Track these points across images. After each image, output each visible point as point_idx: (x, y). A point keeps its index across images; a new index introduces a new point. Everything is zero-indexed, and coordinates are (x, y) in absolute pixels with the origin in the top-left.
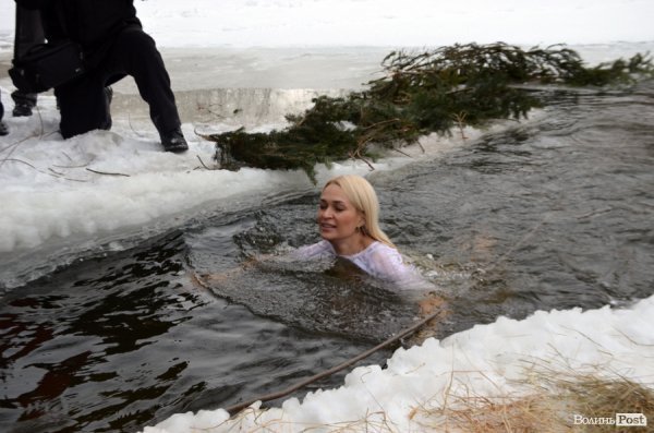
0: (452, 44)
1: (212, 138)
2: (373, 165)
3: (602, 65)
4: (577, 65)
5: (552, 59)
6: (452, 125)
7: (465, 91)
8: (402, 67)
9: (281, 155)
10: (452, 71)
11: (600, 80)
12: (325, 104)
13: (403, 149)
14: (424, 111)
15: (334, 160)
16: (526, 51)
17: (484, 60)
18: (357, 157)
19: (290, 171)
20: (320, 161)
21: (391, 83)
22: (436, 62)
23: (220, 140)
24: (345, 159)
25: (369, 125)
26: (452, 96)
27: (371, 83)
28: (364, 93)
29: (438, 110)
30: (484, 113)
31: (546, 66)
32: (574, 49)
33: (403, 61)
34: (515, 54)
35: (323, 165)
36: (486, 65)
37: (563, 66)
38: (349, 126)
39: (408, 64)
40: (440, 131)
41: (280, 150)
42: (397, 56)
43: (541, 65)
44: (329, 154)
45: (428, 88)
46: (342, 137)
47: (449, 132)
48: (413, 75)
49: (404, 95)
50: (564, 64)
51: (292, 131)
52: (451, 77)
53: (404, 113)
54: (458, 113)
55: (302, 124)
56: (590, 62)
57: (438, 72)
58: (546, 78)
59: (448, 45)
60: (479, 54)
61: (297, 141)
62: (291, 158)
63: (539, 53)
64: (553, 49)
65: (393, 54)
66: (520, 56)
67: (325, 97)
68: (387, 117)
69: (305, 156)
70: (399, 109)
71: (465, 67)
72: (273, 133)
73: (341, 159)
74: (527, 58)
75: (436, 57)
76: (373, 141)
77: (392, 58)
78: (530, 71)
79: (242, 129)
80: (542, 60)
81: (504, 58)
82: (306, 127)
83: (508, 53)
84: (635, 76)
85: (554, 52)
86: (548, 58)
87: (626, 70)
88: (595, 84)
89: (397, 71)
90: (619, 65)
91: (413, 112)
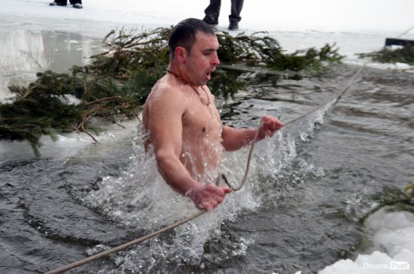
2: (96, 138)
3: (298, 52)
4: (277, 52)
5: (256, 45)
8: (122, 45)
9: (6, 126)
11: (296, 66)
12: (49, 78)
13: (124, 124)
15: (59, 132)
16: (234, 36)
18: (81, 130)
20: (45, 133)
21: (112, 60)
22: (154, 41)
24: (71, 132)
25: (92, 100)
27: (92, 57)
28: (86, 67)
31: (251, 51)
32: (274, 38)
33: (125, 41)
34: (224, 38)
35: (48, 137)
37: (265, 51)
38: (73, 100)
41: (5, 122)
42: (117, 35)
43: (247, 49)
44: (54, 126)
45: (147, 66)
46: (66, 111)
48: (132, 53)
49: (124, 72)
50: (266, 50)
55: (28, 97)
56: (288, 49)
57: (155, 51)
58: (251, 61)
59: (165, 27)
61: (23, 113)
62: (16, 130)
63: (245, 39)
64: (256, 35)
65: (113, 32)
66: (228, 40)
67: (50, 72)
68: (109, 94)
69: (31, 128)
70: (119, 85)
73: (65, 131)
74: (235, 42)
75: (154, 36)
76: (96, 115)
77: (112, 35)
78: (237, 54)
80: (247, 45)
82: (30, 100)
84: (325, 64)
85: (258, 39)
86: (253, 44)
87: (318, 58)
88: (293, 70)
89: (119, 49)
90: (311, 53)
91: (132, 89)
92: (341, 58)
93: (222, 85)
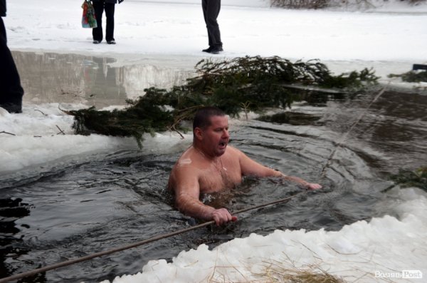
0: (244, 56)
1: (71, 113)
2: (184, 135)
3: (343, 74)
4: (326, 73)
5: (310, 69)
6: (241, 111)
7: (250, 88)
8: (209, 70)
9: (119, 126)
10: (243, 74)
11: (341, 85)
12: (152, 93)
14: (221, 100)
15: (157, 131)
16: (294, 63)
17: (266, 68)
18: (173, 129)
19: (126, 137)
20: (147, 131)
21: (201, 81)
22: (232, 68)
23: (77, 114)
24: (165, 131)
25: (183, 108)
26: (241, 91)
27: (188, 80)
28: (183, 87)
29: (231, 100)
30: (263, 103)
31: (306, 74)
32: (324, 63)
33: (210, 66)
34: (286, 64)
35: (149, 134)
36: (267, 71)
37: (317, 74)
38: (169, 108)
39: (213, 68)
40: (232, 115)
41: (119, 123)
42: (205, 62)
43: (303, 73)
44: (153, 127)
45: (226, 85)
46: (163, 116)
47: (238, 116)
48: (216, 76)
49: (210, 89)
50: (318, 72)
51: (129, 110)
52: (242, 78)
53: (208, 101)
54: (244, 102)
55: (137, 106)
56: (335, 72)
57: (233, 74)
58: (306, 81)
59: (241, 57)
60: (262, 63)
61: (132, 118)
62: (126, 129)
63: (302, 64)
64: (311, 62)
65: (203, 61)
66: (290, 66)
67: (153, 88)
68: (195, 104)
69: (136, 127)
70: (205, 99)
71: (252, 72)
72: (115, 111)
73: (161, 130)
74: (294, 67)
75: (233, 64)
76: (185, 119)
77: (202, 64)
78: (296, 76)
79: (93, 107)
80: (303, 69)
81: (279, 67)
82: (139, 108)
83: (281, 64)
84: (364, 83)
85: (312, 65)
86: (308, 68)
87: (358, 79)
88: (338, 87)
89: (205, 73)
90: (354, 75)
91: (214, 101)
92: (377, 78)
93: (281, 98)
